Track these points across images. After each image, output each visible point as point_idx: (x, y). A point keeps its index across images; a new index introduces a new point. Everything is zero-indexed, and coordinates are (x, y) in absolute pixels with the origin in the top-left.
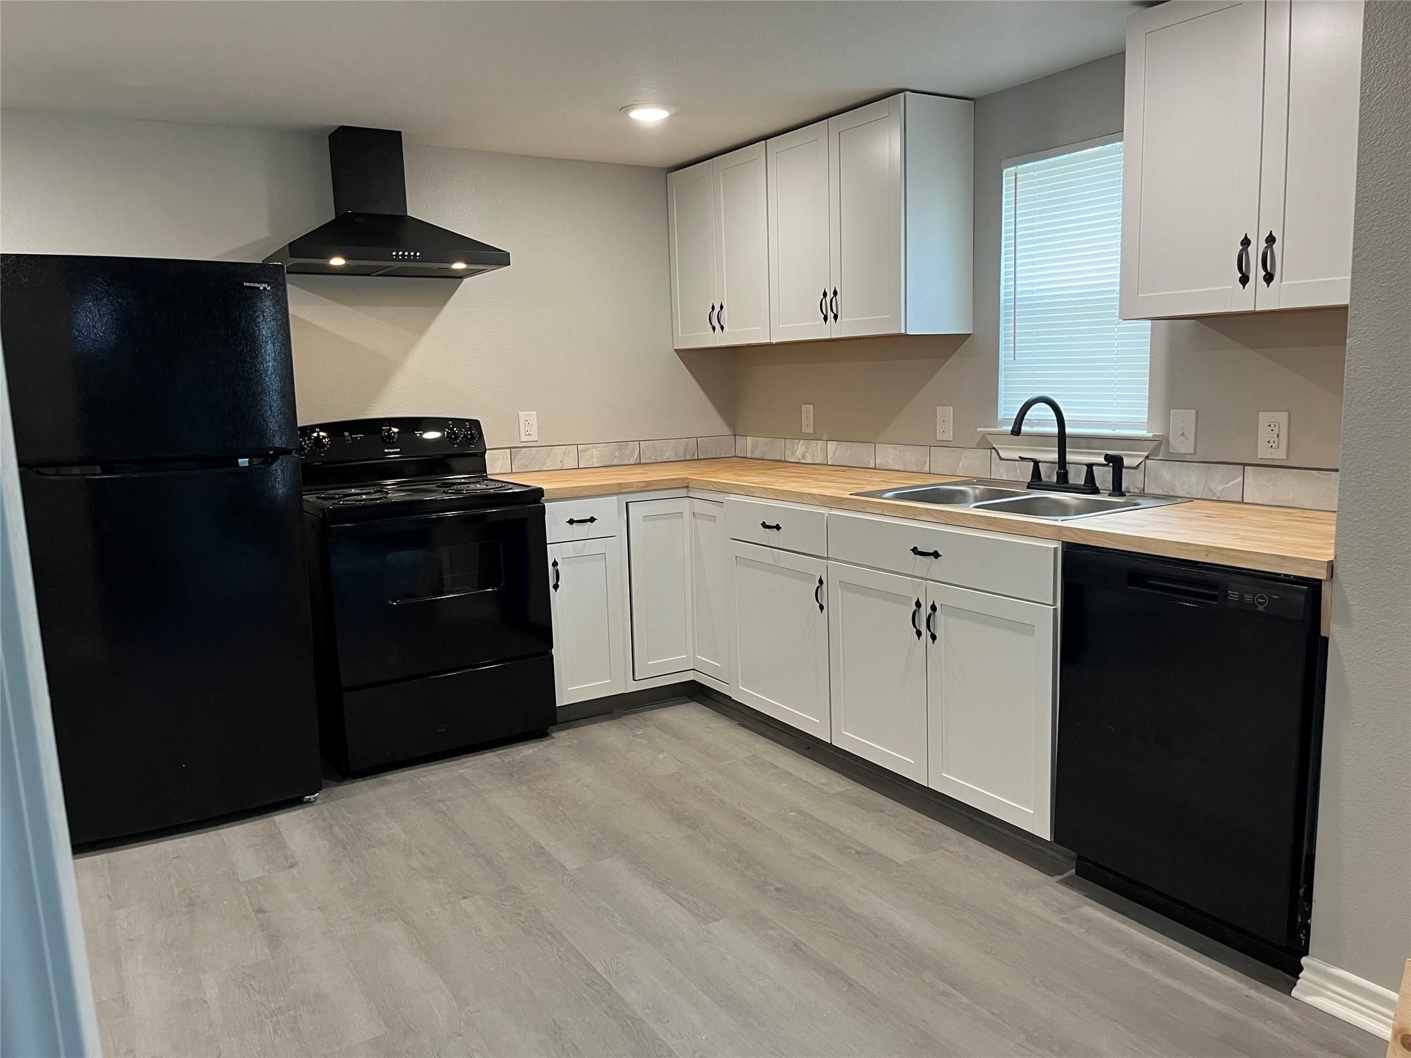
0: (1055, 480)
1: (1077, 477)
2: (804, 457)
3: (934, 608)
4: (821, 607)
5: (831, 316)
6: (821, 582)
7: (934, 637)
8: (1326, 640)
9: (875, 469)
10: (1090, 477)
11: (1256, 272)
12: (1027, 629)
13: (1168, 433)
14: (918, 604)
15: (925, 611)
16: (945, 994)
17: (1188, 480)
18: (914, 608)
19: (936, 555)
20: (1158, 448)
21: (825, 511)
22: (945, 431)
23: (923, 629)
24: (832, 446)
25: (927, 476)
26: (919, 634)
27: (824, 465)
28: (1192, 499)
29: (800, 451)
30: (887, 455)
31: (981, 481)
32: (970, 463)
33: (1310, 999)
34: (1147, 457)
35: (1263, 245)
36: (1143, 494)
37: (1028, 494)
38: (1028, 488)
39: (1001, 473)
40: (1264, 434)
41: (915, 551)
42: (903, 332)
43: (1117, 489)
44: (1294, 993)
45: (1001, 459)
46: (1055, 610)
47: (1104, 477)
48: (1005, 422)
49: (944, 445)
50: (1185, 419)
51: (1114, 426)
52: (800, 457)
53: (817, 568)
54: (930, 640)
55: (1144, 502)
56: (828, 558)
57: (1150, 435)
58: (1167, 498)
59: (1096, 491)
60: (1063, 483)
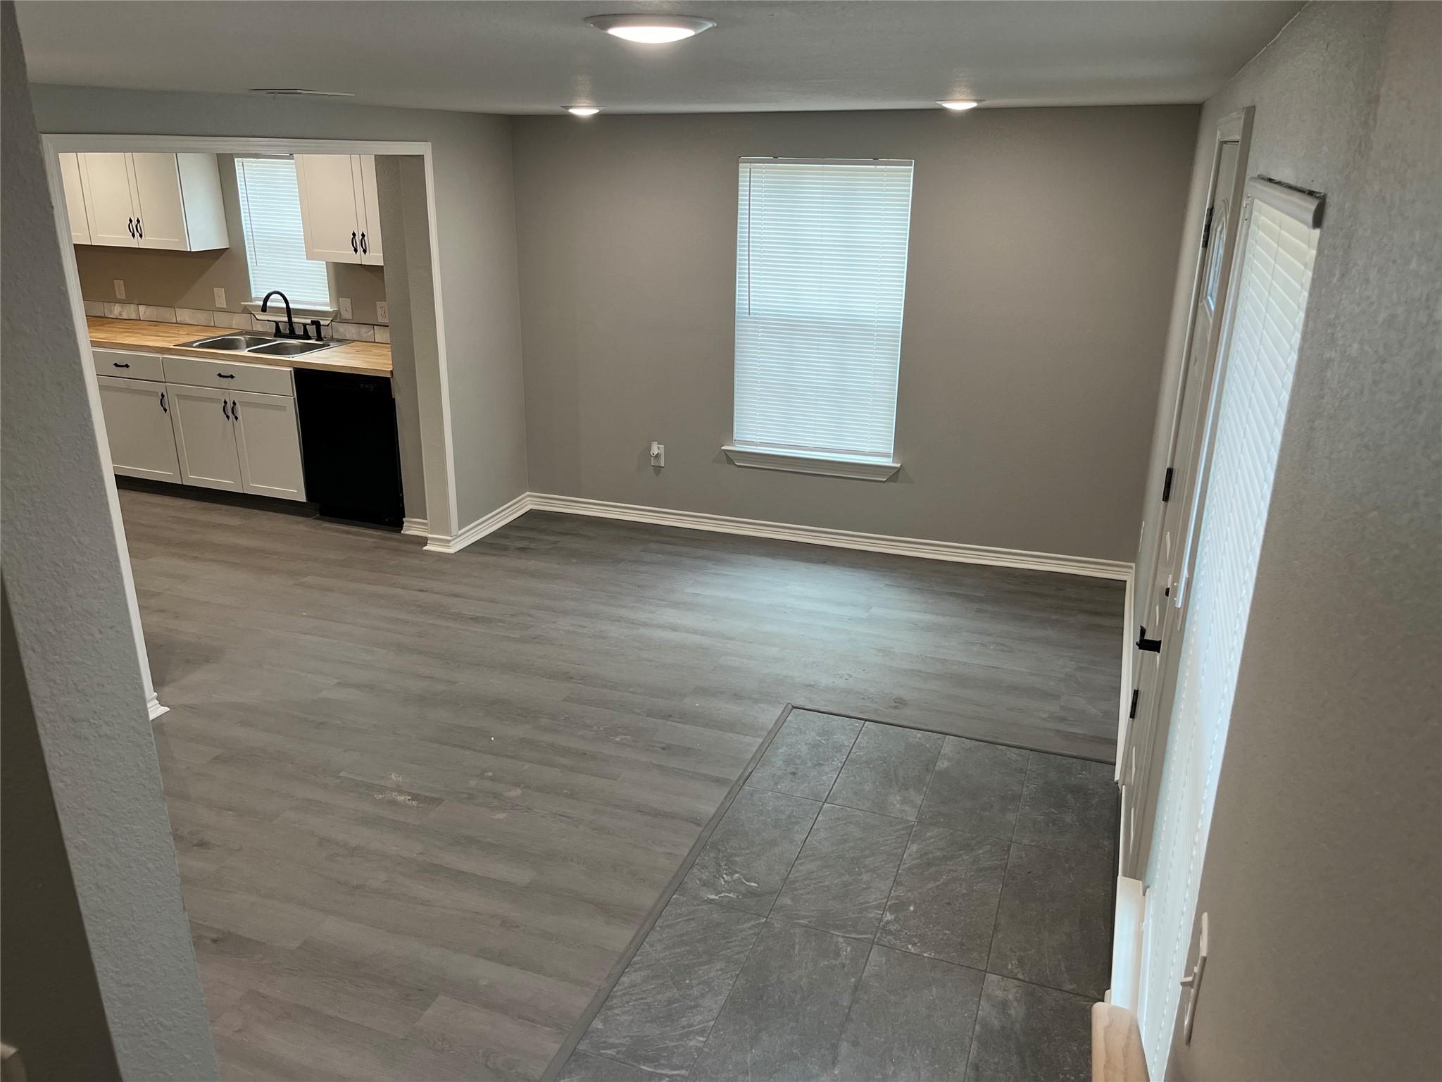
0: (288, 332)
1: (299, 331)
2: (120, 314)
3: (234, 403)
4: (165, 410)
5: (137, 235)
6: (163, 396)
7: (236, 418)
8: (394, 399)
9: (177, 323)
10: (305, 330)
11: (360, 249)
12: (283, 408)
13: (339, 308)
14: (225, 402)
15: (229, 406)
16: (267, 557)
17: (349, 331)
18: (223, 404)
19: (232, 377)
20: (336, 316)
21: (160, 356)
22: (221, 302)
23: (230, 414)
24: (142, 308)
25: (214, 329)
26: (228, 417)
27: (137, 320)
28: (354, 341)
29: (116, 310)
30: (184, 315)
31: (247, 333)
32: (240, 322)
33: (408, 533)
34: (332, 321)
35: (361, 237)
36: (332, 339)
37: (275, 341)
38: (275, 336)
39: (258, 327)
40: (379, 311)
41: (220, 375)
42: (189, 250)
43: (319, 338)
44: (402, 532)
45: (258, 320)
46: (294, 398)
47: (312, 330)
48: (258, 299)
49: (221, 310)
50: (346, 302)
51: (315, 304)
52: (118, 314)
53: (160, 388)
54: (234, 419)
55: (332, 345)
56: (165, 382)
57: (332, 310)
58: (342, 341)
59: (309, 338)
60: (292, 335)
